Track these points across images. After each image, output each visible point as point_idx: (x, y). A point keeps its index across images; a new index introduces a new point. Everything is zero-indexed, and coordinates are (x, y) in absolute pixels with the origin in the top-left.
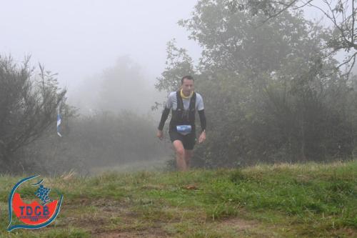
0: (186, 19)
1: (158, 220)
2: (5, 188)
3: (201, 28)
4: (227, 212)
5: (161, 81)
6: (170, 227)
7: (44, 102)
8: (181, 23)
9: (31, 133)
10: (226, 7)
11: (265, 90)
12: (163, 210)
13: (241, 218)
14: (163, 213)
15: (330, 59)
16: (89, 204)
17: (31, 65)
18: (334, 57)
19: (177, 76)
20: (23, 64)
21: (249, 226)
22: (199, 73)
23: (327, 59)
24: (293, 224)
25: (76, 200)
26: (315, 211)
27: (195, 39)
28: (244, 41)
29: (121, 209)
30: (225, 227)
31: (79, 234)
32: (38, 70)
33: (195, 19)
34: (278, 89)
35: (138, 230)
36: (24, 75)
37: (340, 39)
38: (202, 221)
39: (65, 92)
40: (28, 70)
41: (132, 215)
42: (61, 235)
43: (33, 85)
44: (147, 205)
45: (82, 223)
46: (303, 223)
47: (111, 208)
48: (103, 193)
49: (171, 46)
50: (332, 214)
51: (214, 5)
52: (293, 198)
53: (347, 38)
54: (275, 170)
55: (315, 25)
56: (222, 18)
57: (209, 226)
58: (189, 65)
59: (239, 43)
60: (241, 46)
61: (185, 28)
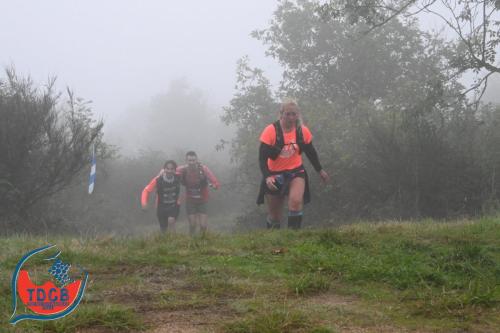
0: (262, 30)
1: (225, 296)
2: (21, 252)
3: (282, 42)
4: (316, 285)
5: (228, 111)
6: (239, 304)
7: (74, 136)
8: (255, 34)
10: (316, 14)
11: (367, 123)
12: (229, 282)
13: (335, 293)
14: (230, 286)
15: (454, 83)
16: (131, 273)
17: (56, 90)
18: (459, 81)
19: (249, 105)
20: (46, 88)
21: (345, 304)
22: (280, 101)
23: (449, 83)
24: (403, 300)
25: (116, 268)
26: (433, 283)
27: (274, 56)
28: (339, 58)
29: (175, 281)
30: (310, 307)
31: (118, 313)
32: (65, 95)
33: (275, 28)
34: (385, 123)
35: (197, 308)
36: (48, 103)
37: (467, 57)
38: (282, 296)
39: (100, 126)
40: (53, 96)
41: (191, 288)
42: (93, 314)
44: (208, 275)
45: (123, 298)
46: (416, 300)
47: (160, 278)
48: (150, 259)
49: (242, 65)
50: (455, 287)
51: (299, 10)
53: (476, 55)
54: (381, 231)
55: (433, 38)
56: (309, 27)
57: (291, 302)
58: (265, 89)
59: (333, 61)
60: (334, 66)
61: (261, 42)
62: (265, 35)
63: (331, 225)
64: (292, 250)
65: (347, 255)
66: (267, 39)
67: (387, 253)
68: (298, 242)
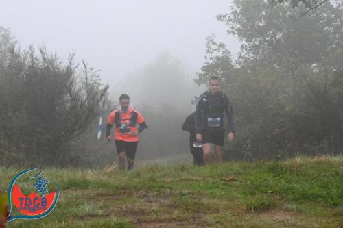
0: (225, 14)
1: (198, 211)
3: (240, 23)
4: (266, 204)
5: (200, 75)
6: (209, 218)
7: (88, 96)
8: (219, 18)
9: (76, 128)
10: (266, 1)
11: (305, 83)
12: (202, 201)
13: (281, 210)
14: (203, 204)
16: (130, 195)
17: (75, 62)
19: (216, 70)
20: (68, 61)
21: (289, 218)
22: (239, 67)
24: (334, 215)
27: (234, 33)
28: (283, 34)
29: (162, 200)
30: (264, 218)
31: (121, 224)
32: (82, 67)
33: (234, 13)
34: (319, 81)
35: (178, 220)
36: (69, 72)
38: (241, 212)
39: (107, 88)
40: (73, 67)
41: (172, 206)
42: (104, 225)
43: (78, 80)
44: (186, 197)
45: (124, 213)
47: (151, 199)
48: (144, 185)
49: (210, 41)
52: (335, 190)
56: (261, 11)
57: (248, 217)
58: (228, 58)
59: (279, 36)
60: (280, 40)
61: (224, 23)
63: (278, 159)
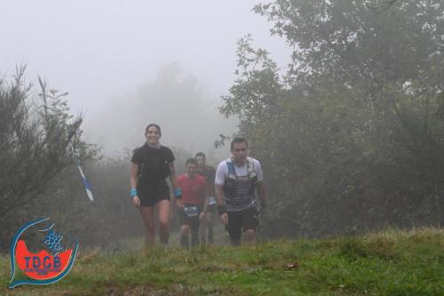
0: (266, 4)
3: (290, 17)
5: (228, 101)
7: (48, 135)
8: (258, 9)
9: (29, 187)
11: (394, 111)
17: (26, 81)
19: (253, 92)
20: (14, 79)
22: (289, 87)
27: (281, 34)
28: (359, 34)
32: (37, 88)
34: (416, 109)
36: (16, 97)
39: (79, 122)
40: (22, 88)
43: (29, 112)
48: (141, 278)
49: (244, 46)
54: (416, 240)
58: (272, 74)
59: (352, 37)
60: (354, 43)
61: (266, 17)
62: (270, 10)
63: (353, 233)
64: (308, 263)
65: (375, 269)
66: (272, 14)
67: (423, 267)
68: (316, 255)
